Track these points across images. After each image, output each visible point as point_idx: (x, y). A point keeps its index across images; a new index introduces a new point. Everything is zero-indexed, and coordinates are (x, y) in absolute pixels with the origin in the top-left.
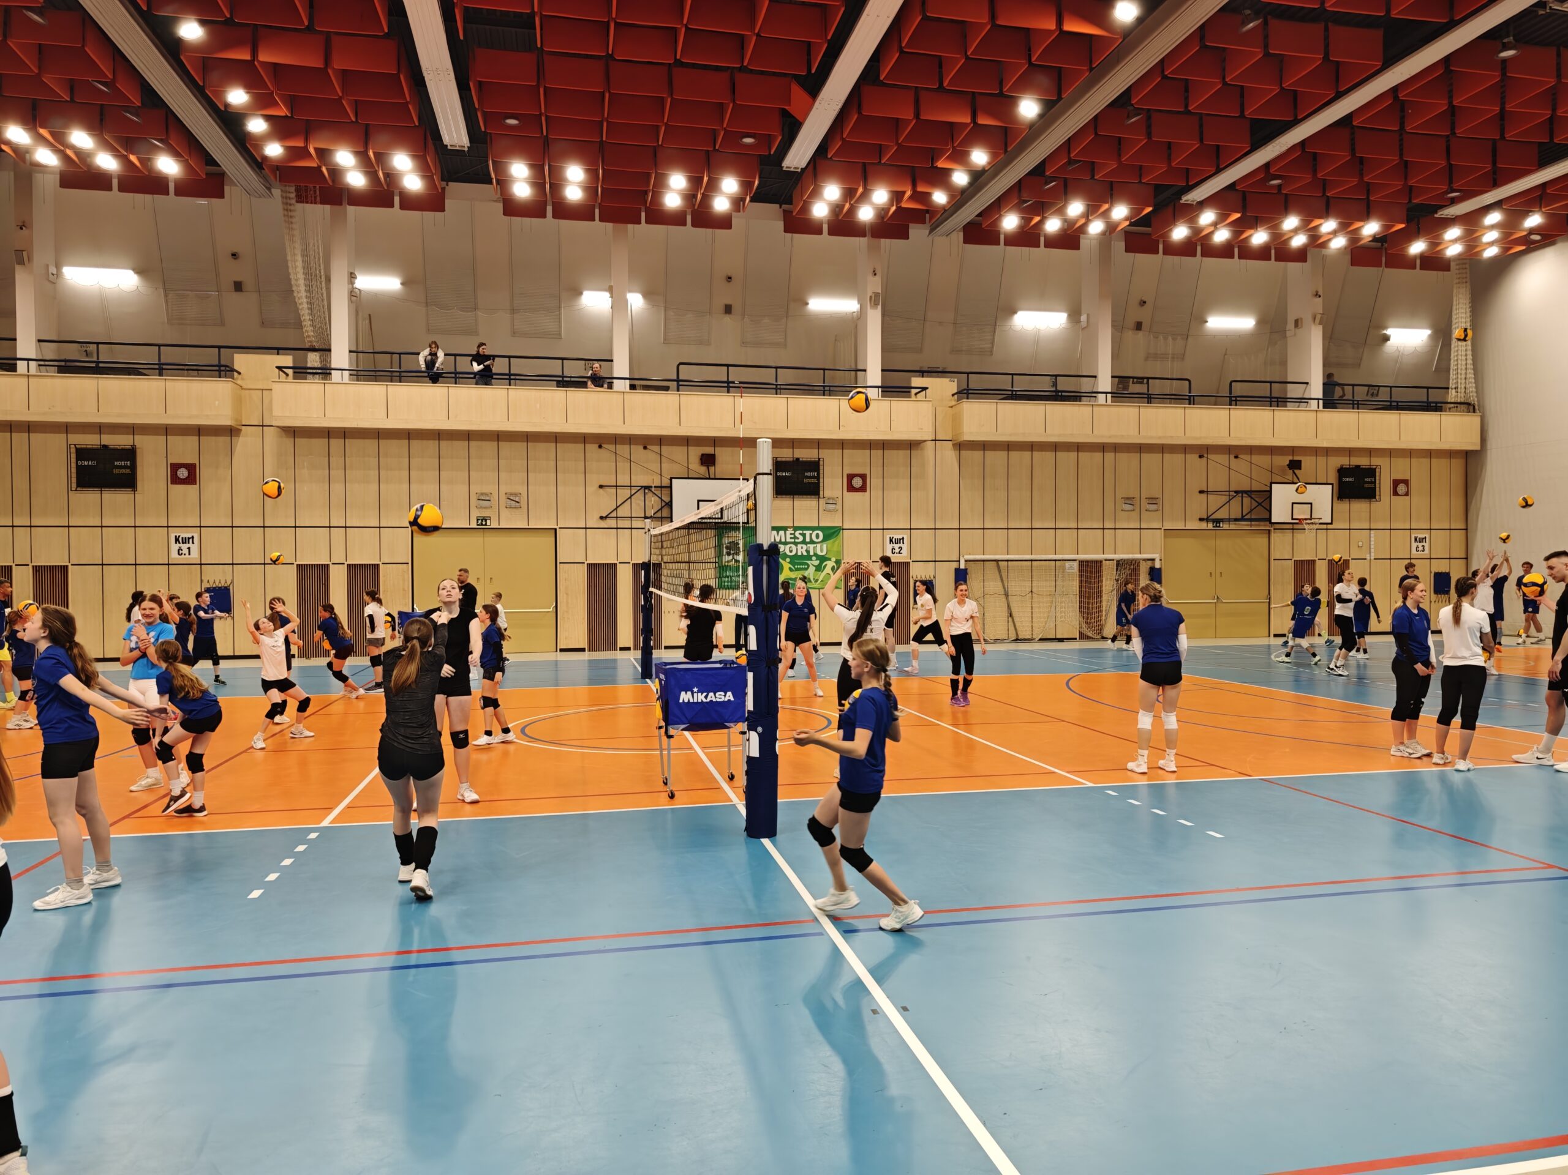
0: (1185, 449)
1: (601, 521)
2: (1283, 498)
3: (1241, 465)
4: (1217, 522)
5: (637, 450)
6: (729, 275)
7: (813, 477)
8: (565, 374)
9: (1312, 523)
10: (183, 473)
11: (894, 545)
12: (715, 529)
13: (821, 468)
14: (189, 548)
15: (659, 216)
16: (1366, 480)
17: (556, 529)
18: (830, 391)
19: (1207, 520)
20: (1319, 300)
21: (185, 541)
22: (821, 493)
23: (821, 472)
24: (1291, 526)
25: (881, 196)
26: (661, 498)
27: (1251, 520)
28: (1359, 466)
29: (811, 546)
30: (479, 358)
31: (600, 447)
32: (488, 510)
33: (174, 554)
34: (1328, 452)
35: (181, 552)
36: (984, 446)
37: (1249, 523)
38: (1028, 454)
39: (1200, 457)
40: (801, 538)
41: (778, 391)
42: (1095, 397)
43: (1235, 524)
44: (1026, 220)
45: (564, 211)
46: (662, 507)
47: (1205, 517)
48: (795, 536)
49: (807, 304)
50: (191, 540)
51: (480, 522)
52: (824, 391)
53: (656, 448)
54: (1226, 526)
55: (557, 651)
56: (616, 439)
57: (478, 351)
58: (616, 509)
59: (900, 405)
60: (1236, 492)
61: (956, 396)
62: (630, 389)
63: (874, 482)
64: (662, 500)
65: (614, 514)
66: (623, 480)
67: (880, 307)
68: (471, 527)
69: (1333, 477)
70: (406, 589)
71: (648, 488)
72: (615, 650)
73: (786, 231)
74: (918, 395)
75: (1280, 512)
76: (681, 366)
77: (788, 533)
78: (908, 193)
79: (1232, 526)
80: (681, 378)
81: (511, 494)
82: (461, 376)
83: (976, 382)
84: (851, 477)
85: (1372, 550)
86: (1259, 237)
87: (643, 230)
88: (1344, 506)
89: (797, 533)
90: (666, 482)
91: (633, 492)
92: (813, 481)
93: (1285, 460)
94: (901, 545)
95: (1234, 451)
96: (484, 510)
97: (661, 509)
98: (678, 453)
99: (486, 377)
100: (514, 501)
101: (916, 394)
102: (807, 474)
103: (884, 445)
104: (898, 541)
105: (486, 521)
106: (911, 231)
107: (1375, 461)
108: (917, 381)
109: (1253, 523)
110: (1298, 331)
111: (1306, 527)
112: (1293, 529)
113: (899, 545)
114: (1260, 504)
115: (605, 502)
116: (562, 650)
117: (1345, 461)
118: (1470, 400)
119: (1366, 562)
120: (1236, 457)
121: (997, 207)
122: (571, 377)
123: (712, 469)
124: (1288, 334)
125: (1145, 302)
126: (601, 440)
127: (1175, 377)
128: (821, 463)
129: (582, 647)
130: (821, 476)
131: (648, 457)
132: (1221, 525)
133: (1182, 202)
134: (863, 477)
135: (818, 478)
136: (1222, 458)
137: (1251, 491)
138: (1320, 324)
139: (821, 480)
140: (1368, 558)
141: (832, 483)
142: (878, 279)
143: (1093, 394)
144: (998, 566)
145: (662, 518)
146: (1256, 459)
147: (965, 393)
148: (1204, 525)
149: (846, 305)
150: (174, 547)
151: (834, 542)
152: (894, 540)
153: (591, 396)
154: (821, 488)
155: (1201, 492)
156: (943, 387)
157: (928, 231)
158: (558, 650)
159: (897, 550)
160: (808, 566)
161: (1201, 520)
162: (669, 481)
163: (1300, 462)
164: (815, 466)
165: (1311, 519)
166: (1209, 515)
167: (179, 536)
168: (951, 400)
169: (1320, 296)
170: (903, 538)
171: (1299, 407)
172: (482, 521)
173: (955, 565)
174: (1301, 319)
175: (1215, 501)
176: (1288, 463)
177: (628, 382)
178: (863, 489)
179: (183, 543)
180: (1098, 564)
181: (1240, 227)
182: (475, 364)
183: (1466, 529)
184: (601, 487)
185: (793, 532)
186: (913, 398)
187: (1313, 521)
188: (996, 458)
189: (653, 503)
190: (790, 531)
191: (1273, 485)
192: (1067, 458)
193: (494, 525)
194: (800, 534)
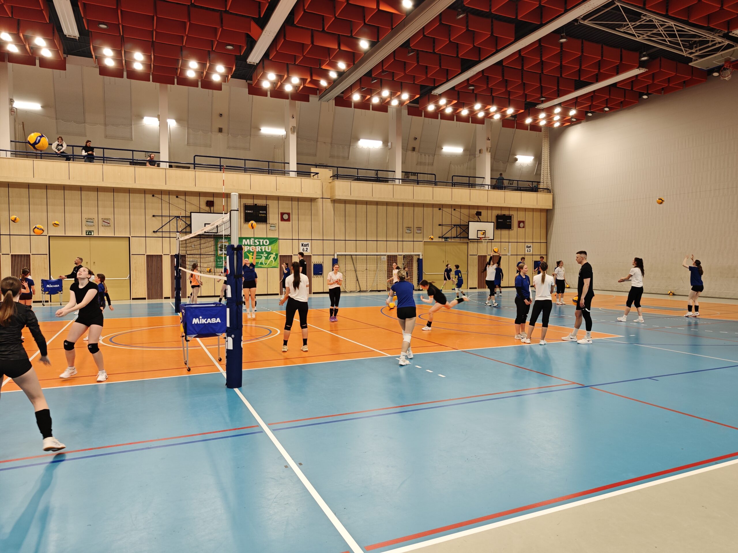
0: (433, 206)
1: (154, 233)
2: (474, 228)
3: (456, 213)
4: (446, 238)
5: (173, 198)
6: (221, 113)
7: (264, 214)
8: (134, 158)
9: (485, 239)
11: (304, 247)
12: (214, 238)
13: (268, 209)
15: (184, 81)
16: (507, 221)
17: (129, 237)
18: (271, 172)
19: (442, 237)
20: (489, 142)
22: (268, 221)
23: (268, 211)
24: (477, 241)
25: (295, 80)
26: (185, 222)
27: (460, 238)
28: (505, 215)
29: (263, 247)
30: (87, 148)
31: (153, 196)
32: (93, 227)
34: (492, 208)
36: (345, 202)
37: (459, 239)
38: (365, 206)
39: (440, 209)
40: (258, 243)
41: (246, 171)
42: (395, 181)
43: (454, 239)
44: (363, 97)
45: (133, 75)
46: (186, 227)
47: (441, 236)
48: (255, 242)
49: (261, 130)
51: (88, 233)
52: (269, 172)
53: (183, 197)
54: (449, 240)
55: (130, 299)
56: (162, 192)
57: (86, 144)
58: (162, 227)
59: (306, 181)
60: (454, 225)
61: (332, 178)
62: (169, 167)
63: (294, 217)
64: (186, 223)
65: (161, 230)
66: (166, 213)
67: (295, 133)
68: (83, 235)
69: (494, 220)
70: (46, 268)
71: (179, 217)
72: (162, 298)
73: (249, 93)
74: (314, 176)
75: (472, 235)
76: (196, 157)
77: (251, 240)
78: (309, 80)
79: (453, 241)
80: (196, 163)
81: (105, 219)
82: (76, 157)
83: (341, 171)
84: (282, 214)
85: (510, 251)
86: (465, 112)
87: (175, 88)
88: (498, 232)
89: (256, 241)
90: (188, 214)
91: (171, 219)
92: (263, 215)
93: (475, 211)
94: (307, 247)
95: (454, 207)
96: (90, 227)
97: (186, 228)
98: (194, 200)
99: (90, 158)
100: (106, 223)
101: (313, 176)
102: (260, 212)
103: (298, 199)
104: (306, 245)
105: (91, 232)
106: (310, 98)
107: (511, 213)
108: (314, 170)
109: (461, 239)
110: (481, 155)
111: (483, 241)
112: (478, 242)
113: (306, 247)
114: (464, 231)
115: (156, 224)
116: (133, 299)
117: (499, 212)
118: (548, 188)
119: (507, 256)
120: (454, 210)
121: (350, 89)
122: (137, 160)
123: (212, 208)
124: (477, 156)
125: (416, 138)
126: (154, 193)
127: (429, 173)
128: (268, 207)
129: (144, 297)
130: (268, 213)
131: (179, 202)
132: (448, 240)
133: (432, 94)
134: (288, 214)
135: (266, 214)
136: (449, 210)
137: (460, 225)
138: (490, 152)
139: (268, 215)
140: (508, 255)
141: (273, 217)
142: (294, 120)
143: (394, 179)
144: (352, 258)
145: (186, 232)
146: (463, 211)
147: (336, 176)
148: (440, 240)
149: (279, 132)
151: (274, 245)
152: (304, 245)
153: (148, 170)
154: (268, 219)
155: (440, 225)
156: (326, 173)
157: (318, 99)
159: (305, 250)
160: (262, 257)
161: (439, 237)
162: (190, 214)
163: (481, 212)
164: (265, 208)
165: (485, 237)
166: (443, 235)
168: (330, 180)
169: (490, 140)
170: (308, 244)
171: (480, 188)
172: (89, 232)
173: (332, 257)
174: (482, 149)
175: (446, 229)
176: (476, 213)
177: (168, 164)
178: (288, 220)
180: (395, 256)
181: (456, 107)
182: (84, 151)
183: (547, 243)
184: (154, 216)
185: (254, 240)
186: (312, 178)
187: (486, 238)
188: (350, 208)
189: (181, 225)
190: (252, 240)
191: (470, 222)
192: (382, 209)
193: (96, 235)
194: (257, 241)
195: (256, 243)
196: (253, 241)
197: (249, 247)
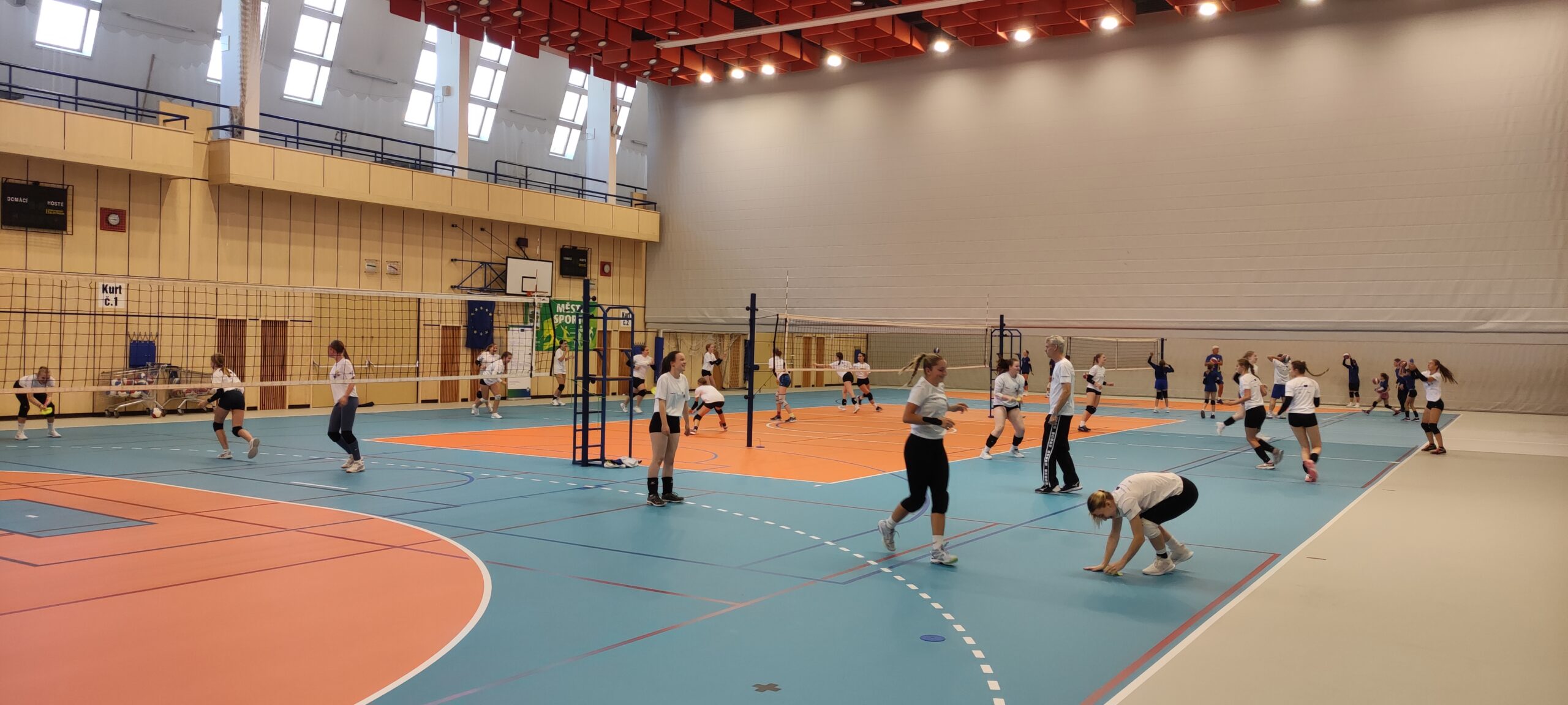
7: (583, 262)
10: (114, 219)
13: (587, 255)
14: (116, 298)
21: (113, 290)
23: (587, 258)
33: (101, 304)
35: (108, 302)
40: (574, 311)
50: (118, 290)
55: (418, 402)
58: (462, 280)
63: (615, 269)
65: (461, 285)
66: (469, 255)
71: (488, 264)
80: (498, 172)
84: (603, 264)
90: (502, 261)
91: (478, 267)
92: (583, 265)
98: (501, 235)
100: (395, 269)
102: (578, 260)
103: (620, 242)
104: (627, 315)
113: (627, 319)
115: (454, 274)
116: (423, 402)
126: (454, 221)
128: (587, 252)
129: (436, 398)
130: (587, 262)
131: (486, 239)
134: (609, 264)
139: (587, 265)
141: (593, 268)
150: (101, 296)
154: (589, 272)
158: (420, 401)
162: (507, 260)
164: (584, 254)
167: (107, 285)
173: (656, 335)
177: (466, 172)
178: (609, 274)
179: (110, 292)
184: (452, 260)
194: (574, 307)
195: (572, 310)
196: (569, 307)
197: (563, 316)
